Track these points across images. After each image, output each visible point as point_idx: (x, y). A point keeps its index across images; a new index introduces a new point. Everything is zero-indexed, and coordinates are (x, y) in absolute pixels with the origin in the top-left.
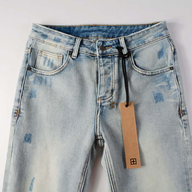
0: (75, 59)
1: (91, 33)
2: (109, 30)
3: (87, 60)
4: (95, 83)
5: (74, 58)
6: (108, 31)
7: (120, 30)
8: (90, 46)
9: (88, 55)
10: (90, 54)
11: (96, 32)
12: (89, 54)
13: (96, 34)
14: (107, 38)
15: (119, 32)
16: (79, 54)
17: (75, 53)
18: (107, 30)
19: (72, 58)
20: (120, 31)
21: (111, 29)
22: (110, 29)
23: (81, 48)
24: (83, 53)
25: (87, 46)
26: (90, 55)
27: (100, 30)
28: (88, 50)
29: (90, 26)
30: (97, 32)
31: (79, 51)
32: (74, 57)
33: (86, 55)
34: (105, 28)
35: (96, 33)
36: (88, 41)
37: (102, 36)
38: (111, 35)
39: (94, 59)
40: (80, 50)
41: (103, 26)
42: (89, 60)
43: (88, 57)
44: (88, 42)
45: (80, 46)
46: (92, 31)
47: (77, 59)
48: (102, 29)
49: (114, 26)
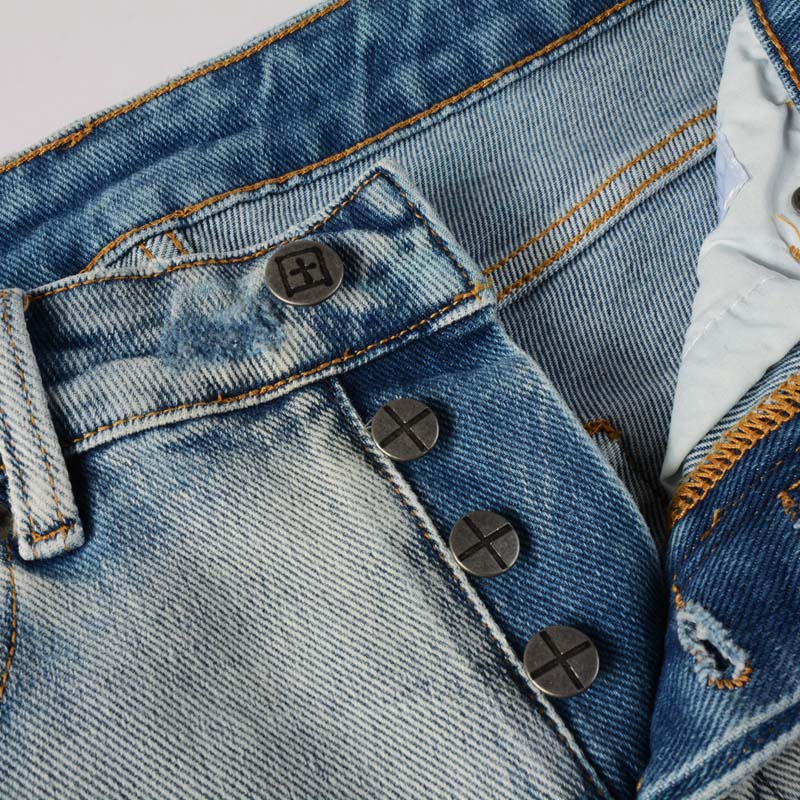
0: (69, 554)
1: (90, 209)
2: (248, 99)
3: (217, 482)
4: (462, 692)
5: (47, 549)
6: (256, 113)
7: (360, 48)
8: (158, 321)
9: (196, 429)
10: (210, 399)
11: (135, 177)
12: (199, 411)
13: (148, 192)
14: (274, 175)
15: (359, 70)
16: (82, 473)
17: (37, 485)
18: (234, 111)
19: (33, 566)
20: (369, 58)
21: (266, 86)
22: (257, 80)
23: (74, 394)
24: (130, 429)
25: (129, 335)
26: (220, 416)
27: (164, 147)
28: (167, 372)
29: (38, 158)
30: (148, 171)
31: (66, 436)
32: (49, 533)
33: (172, 437)
34: (209, 102)
35: (140, 184)
36: (111, 280)
37: (219, 183)
38: (303, 133)
39: (290, 428)
40: (80, 421)
41: (177, 93)
42: (241, 465)
43: (200, 443)
44: (120, 290)
45: (53, 377)
46: (93, 187)
47: (100, 539)
48: (178, 121)
49: (277, 41)
